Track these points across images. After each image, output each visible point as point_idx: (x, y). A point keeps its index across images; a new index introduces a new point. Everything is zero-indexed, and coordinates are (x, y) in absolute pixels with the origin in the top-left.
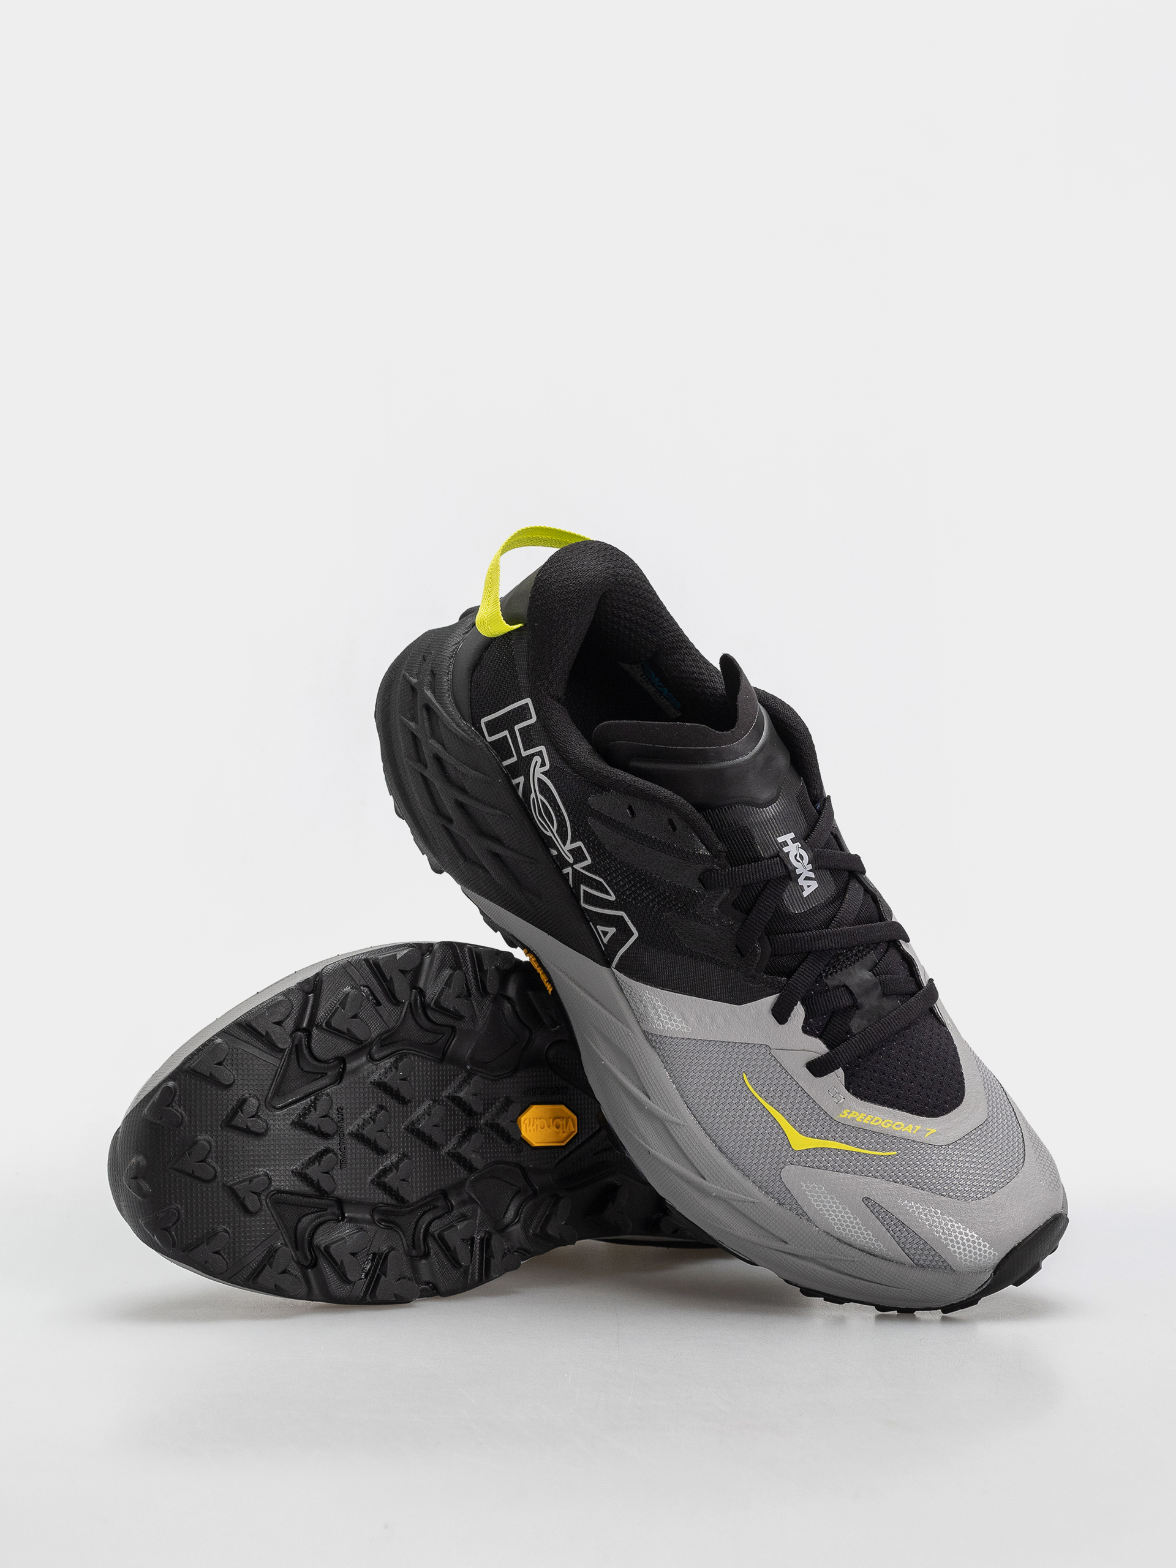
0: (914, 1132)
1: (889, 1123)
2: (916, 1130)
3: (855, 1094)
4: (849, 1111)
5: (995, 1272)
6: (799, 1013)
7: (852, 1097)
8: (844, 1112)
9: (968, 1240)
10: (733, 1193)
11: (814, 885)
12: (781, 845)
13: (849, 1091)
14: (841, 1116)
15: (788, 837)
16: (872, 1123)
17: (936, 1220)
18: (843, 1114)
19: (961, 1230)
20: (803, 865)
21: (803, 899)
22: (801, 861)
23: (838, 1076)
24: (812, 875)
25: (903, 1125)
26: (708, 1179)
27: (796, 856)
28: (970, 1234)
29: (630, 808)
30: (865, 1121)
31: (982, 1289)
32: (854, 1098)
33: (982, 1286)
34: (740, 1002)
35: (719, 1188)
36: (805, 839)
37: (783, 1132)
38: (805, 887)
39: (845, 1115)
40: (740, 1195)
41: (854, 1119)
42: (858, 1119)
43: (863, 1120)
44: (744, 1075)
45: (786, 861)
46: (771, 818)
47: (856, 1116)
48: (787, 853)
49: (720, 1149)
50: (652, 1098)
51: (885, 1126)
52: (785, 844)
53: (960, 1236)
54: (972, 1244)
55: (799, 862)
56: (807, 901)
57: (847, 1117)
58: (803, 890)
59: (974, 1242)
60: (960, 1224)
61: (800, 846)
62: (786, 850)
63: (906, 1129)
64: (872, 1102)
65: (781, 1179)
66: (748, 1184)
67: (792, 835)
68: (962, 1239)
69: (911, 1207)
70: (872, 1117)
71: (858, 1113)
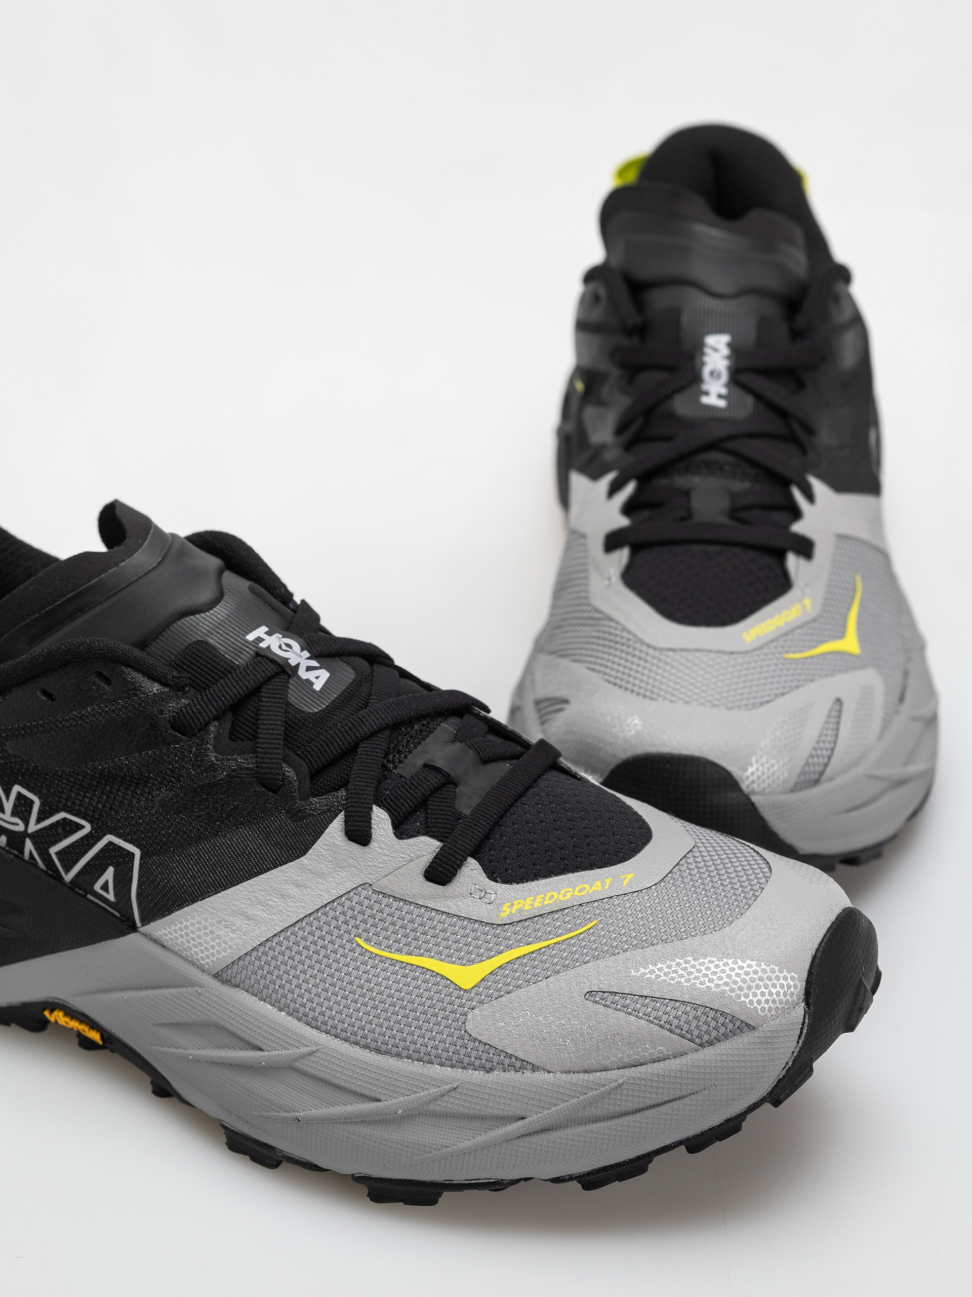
0: (607, 887)
1: (569, 892)
2: (608, 884)
3: (507, 881)
4: (510, 904)
5: (807, 1004)
6: (380, 819)
7: (503, 886)
8: (504, 909)
9: (747, 973)
10: (422, 1094)
11: (324, 675)
12: (255, 643)
13: (497, 882)
14: (503, 915)
15: (260, 632)
16: (546, 903)
17: (692, 970)
18: (504, 911)
19: (731, 965)
20: (295, 653)
21: (318, 695)
22: (290, 651)
23: (472, 870)
24: (314, 663)
25: (587, 887)
26: (383, 1098)
27: (280, 647)
28: (745, 965)
29: (45, 693)
30: (536, 905)
31: (804, 1035)
32: (508, 886)
33: (801, 1033)
34: (304, 852)
35: (402, 1098)
37: (443, 977)
38: (313, 680)
39: (506, 912)
40: (433, 1090)
41: (521, 911)
42: (526, 908)
43: (533, 905)
44: (357, 939)
45: (271, 656)
46: (226, 619)
47: (521, 905)
48: (267, 648)
49: (378, 1051)
50: (264, 1047)
51: (564, 899)
52: (260, 639)
53: (733, 974)
54: (755, 976)
56: (323, 694)
57: (510, 912)
58: (312, 684)
59: (755, 972)
60: (725, 960)
61: (281, 636)
62: (263, 645)
63: (594, 888)
64: (533, 880)
65: (471, 1035)
66: (436, 1070)
67: (264, 628)
68: (738, 975)
69: (652, 972)
70: (543, 896)
71: (522, 901)
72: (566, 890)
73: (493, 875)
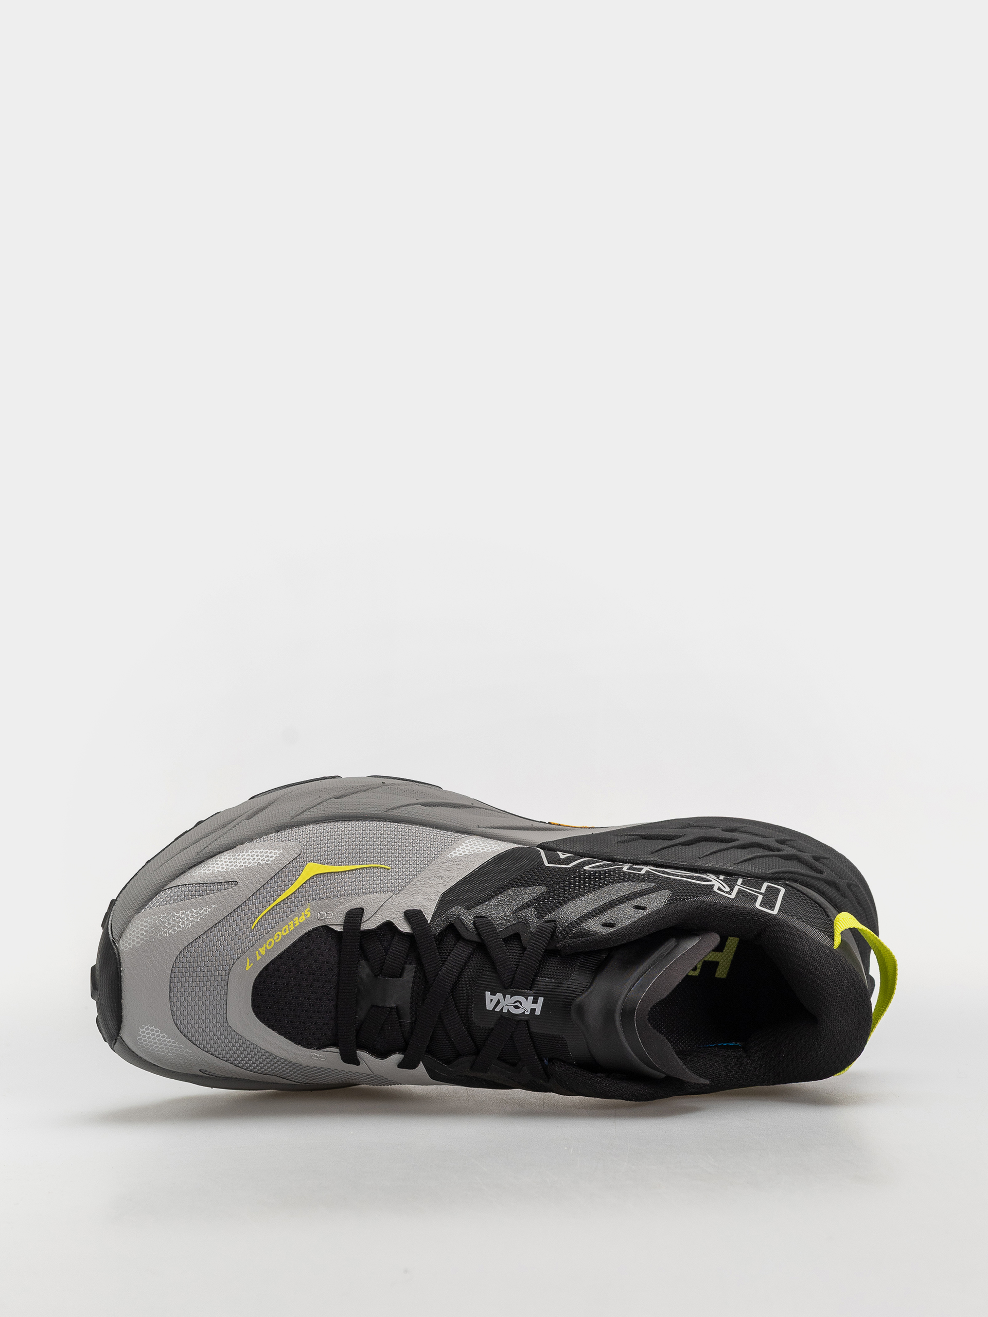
0: (257, 952)
1: (277, 939)
2: (258, 955)
3: (316, 929)
8: (309, 913)
11: (489, 1006)
12: (536, 997)
13: (322, 926)
14: (309, 909)
15: (538, 1008)
16: (286, 926)
20: (510, 1005)
21: (485, 989)
22: (514, 1005)
23: (338, 925)
24: (498, 1009)
25: (268, 948)
27: (521, 1003)
30: (291, 922)
32: (314, 927)
36: (527, 1021)
37: (325, 864)
38: (492, 997)
39: (307, 912)
41: (300, 915)
42: (296, 919)
45: (524, 992)
48: (528, 997)
52: (535, 1001)
55: (514, 1003)
56: (482, 992)
57: (305, 912)
61: (526, 1013)
62: (532, 998)
63: (264, 948)
67: (538, 1013)
71: (301, 921)
72: (279, 940)
73: (326, 928)
